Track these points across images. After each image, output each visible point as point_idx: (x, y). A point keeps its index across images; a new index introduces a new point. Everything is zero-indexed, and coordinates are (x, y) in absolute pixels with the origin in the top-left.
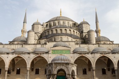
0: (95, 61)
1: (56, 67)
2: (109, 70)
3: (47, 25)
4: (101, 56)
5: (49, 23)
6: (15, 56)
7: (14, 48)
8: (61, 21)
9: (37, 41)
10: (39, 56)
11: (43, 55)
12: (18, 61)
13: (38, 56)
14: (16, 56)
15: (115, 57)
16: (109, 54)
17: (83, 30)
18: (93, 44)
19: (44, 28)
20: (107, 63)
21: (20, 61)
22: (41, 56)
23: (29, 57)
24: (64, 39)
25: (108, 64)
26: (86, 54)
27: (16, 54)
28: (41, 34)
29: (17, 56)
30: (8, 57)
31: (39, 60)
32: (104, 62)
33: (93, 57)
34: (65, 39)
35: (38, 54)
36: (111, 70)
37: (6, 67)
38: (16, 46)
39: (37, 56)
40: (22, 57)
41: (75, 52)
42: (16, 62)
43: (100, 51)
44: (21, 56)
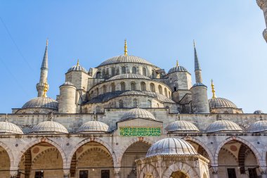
0: (217, 152)
1: (167, 168)
2: (243, 171)
3: (98, 73)
4: (229, 140)
5: (102, 68)
6: (34, 141)
7: (30, 123)
8: (129, 65)
9: (81, 108)
10: (91, 141)
11: (101, 138)
12: (40, 152)
13: (89, 140)
14: (37, 142)
15: (258, 143)
16: (246, 135)
17: (177, 85)
18: (206, 115)
19: (92, 80)
20: (237, 157)
21: (43, 152)
22: (95, 140)
23: (68, 144)
24: (142, 103)
25: (239, 159)
26: (196, 135)
27: (37, 137)
28: (88, 92)
29: (40, 141)
30: (17, 145)
31: (89, 150)
32: (232, 154)
33: (212, 143)
34: (144, 103)
35: (88, 136)
36: (247, 172)
37: (11, 168)
38: (33, 119)
39: (86, 141)
40: (53, 143)
41: (172, 132)
42: (34, 156)
43: (226, 129)
44: (50, 142)
